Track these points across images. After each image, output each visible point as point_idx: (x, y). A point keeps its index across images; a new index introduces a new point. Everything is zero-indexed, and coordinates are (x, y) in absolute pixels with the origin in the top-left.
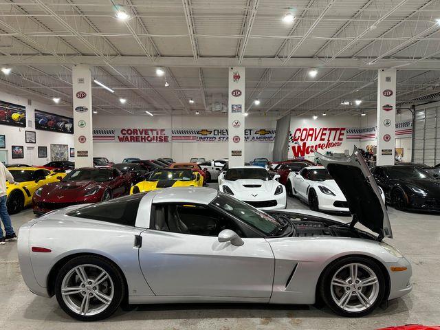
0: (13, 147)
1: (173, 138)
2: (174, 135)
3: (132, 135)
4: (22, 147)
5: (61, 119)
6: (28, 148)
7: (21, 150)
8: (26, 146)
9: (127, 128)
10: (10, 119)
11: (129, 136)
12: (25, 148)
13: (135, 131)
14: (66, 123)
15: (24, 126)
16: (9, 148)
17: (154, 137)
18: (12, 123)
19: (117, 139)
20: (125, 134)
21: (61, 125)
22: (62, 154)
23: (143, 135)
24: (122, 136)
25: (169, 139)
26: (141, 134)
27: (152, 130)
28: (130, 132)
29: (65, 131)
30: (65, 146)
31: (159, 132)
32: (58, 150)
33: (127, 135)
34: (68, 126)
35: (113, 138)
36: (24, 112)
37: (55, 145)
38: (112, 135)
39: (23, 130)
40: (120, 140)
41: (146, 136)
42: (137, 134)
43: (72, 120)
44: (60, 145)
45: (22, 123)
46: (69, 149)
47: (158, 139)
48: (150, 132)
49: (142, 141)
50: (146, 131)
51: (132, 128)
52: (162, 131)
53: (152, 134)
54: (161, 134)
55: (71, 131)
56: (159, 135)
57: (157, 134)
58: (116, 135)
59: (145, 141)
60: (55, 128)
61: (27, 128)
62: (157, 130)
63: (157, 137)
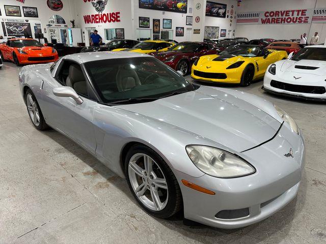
0: (177, 28)
1: (314, 19)
2: (316, 15)
3: (274, 17)
4: (183, 28)
5: (216, 5)
6: (188, 29)
7: (182, 30)
8: (186, 27)
9: (270, 11)
10: (176, 7)
11: (271, 18)
12: (185, 29)
13: (277, 13)
14: (220, 8)
15: (186, 12)
16: (174, 28)
17: (293, 18)
18: (177, 10)
19: (260, 21)
20: (268, 16)
21: (215, 10)
22: (214, 34)
23: (284, 16)
24: (264, 18)
25: (309, 20)
26: (282, 15)
27: (293, 11)
28: (272, 14)
29: (218, 15)
30: (216, 27)
31: (300, 13)
32: (210, 31)
34: (221, 11)
35: (256, 21)
36: (186, 1)
37: (208, 27)
38: (257, 18)
39: (185, 15)
40: (262, 23)
41: (287, 17)
42: (278, 16)
43: (225, 6)
44: (213, 27)
45: (184, 10)
46: (220, 30)
47: (298, 20)
48: (291, 13)
49: (281, 22)
50: (287, 12)
51: (275, 11)
52: (303, 12)
53: (293, 15)
54: (302, 15)
55: (224, 16)
56: (300, 16)
57: (298, 15)
58: (260, 18)
59: (284, 22)
60: (209, 13)
61: (188, 14)
62: (298, 11)
63: (297, 18)
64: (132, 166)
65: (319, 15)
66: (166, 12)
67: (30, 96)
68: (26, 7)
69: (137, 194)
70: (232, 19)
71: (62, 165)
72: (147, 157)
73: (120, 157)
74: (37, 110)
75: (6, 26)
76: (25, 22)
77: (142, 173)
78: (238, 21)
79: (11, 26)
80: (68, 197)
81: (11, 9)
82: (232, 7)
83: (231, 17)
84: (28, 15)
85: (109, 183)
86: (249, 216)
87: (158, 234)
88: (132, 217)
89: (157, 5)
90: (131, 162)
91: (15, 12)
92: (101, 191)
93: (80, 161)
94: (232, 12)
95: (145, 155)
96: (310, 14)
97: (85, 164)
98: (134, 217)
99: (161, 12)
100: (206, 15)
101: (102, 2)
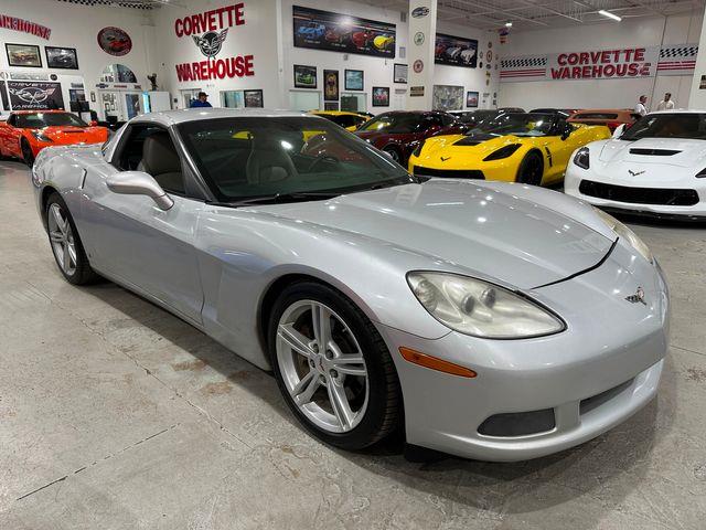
0: (375, 89)
1: (661, 67)
2: (666, 59)
3: (578, 65)
4: (388, 89)
5: (454, 42)
6: (397, 91)
7: (385, 93)
8: (393, 87)
9: (568, 51)
10: (371, 45)
11: (571, 67)
12: (392, 92)
13: (584, 56)
14: (464, 48)
15: (392, 56)
16: (368, 90)
17: (618, 66)
18: (374, 52)
19: (549, 73)
20: (565, 63)
21: (453, 52)
22: (452, 101)
23: (599, 63)
24: (557, 68)
25: (652, 70)
26: (595, 60)
27: (617, 53)
28: (573, 59)
29: (460, 62)
30: (458, 88)
31: (632, 55)
32: (445, 95)
33: (568, 65)
34: (467, 54)
35: (541, 73)
36: (394, 33)
37: (440, 87)
38: (542, 67)
39: (391, 62)
40: (554, 77)
41: (604, 65)
42: (587, 62)
43: (474, 44)
44: (450, 88)
45: (388, 52)
46: (466, 93)
47: (628, 70)
48: (612, 57)
49: (594, 75)
50: (605, 55)
51: (578, 51)
52: (639, 53)
53: (616, 59)
54: (636, 59)
55: (473, 63)
56: (632, 61)
57: (628, 59)
58: (548, 67)
59: (600, 75)
60: (443, 58)
61: (398, 60)
62: (628, 52)
63: (625, 66)
64: (285, 335)
65: (671, 59)
66: (351, 56)
67: (56, 210)
68: (52, 49)
69: (297, 399)
70: (489, 71)
71: (125, 351)
72: (318, 308)
74: (72, 238)
75: (8, 90)
76: (51, 81)
77: (308, 348)
78: (503, 75)
79: (19, 88)
80: (139, 414)
81: (19, 53)
82: (490, 45)
83: (489, 67)
84: (56, 63)
85: (232, 385)
86: (555, 429)
87: (348, 483)
88: (285, 450)
89: (332, 40)
91: (28, 58)
92: (213, 400)
93: (165, 342)
94: (489, 56)
96: (651, 57)
97: (178, 349)
98: (291, 451)
99: (340, 56)
100: (436, 62)
101: (215, 35)
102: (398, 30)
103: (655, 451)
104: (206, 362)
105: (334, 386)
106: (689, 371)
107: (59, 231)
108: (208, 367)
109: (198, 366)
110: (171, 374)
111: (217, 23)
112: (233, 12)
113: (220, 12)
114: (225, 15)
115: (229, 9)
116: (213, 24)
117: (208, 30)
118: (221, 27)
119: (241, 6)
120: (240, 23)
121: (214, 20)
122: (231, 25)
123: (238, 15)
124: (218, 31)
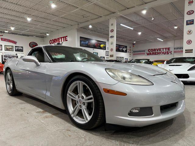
0: (101, 57)
1: (175, 52)
2: (176, 50)
3: (153, 52)
4: (104, 57)
5: (121, 46)
6: (107, 58)
9: (151, 48)
10: (100, 47)
13: (155, 50)
14: (123, 48)
15: (105, 49)
17: (164, 52)
18: (101, 48)
20: (150, 51)
21: (121, 49)
23: (159, 51)
24: (148, 52)
25: (173, 53)
26: (157, 51)
27: (163, 49)
28: (152, 50)
29: (123, 51)
30: (122, 57)
31: (167, 49)
32: (119, 59)
33: (151, 52)
34: (124, 49)
35: (144, 54)
36: (106, 44)
37: (118, 57)
38: (144, 52)
39: (105, 51)
40: (147, 55)
41: (160, 52)
42: (156, 51)
43: (126, 47)
44: (120, 57)
45: (104, 48)
46: (124, 59)
47: (166, 53)
48: (162, 50)
49: (158, 54)
50: (160, 49)
51: (153, 48)
52: (169, 49)
53: (163, 50)
54: (168, 50)
55: (126, 51)
56: (167, 51)
57: (166, 50)
58: (146, 52)
59: (159, 54)
60: (118, 50)
61: (107, 50)
62: (166, 48)
63: (165, 52)
65: (177, 50)
66: (95, 49)
68: (17, 47)
70: (130, 53)
71: (22, 109)
73: (62, 91)
75: (3, 57)
76: (15, 55)
78: (134, 54)
79: (7, 57)
81: (8, 47)
82: (130, 47)
83: (130, 52)
84: (17, 50)
85: (53, 116)
86: (153, 115)
89: (90, 45)
90: (68, 92)
91: (10, 49)
92: (47, 119)
93: (35, 107)
94: (130, 50)
95: (78, 82)
96: (172, 50)
97: (38, 108)
99: (92, 49)
100: (116, 51)
101: (60, 43)
102: (106, 43)
103: (186, 130)
104: (46, 111)
105: (84, 108)
106: (194, 112)
107: (9, 80)
108: (46, 112)
109: (43, 112)
110: (35, 114)
111: (60, 41)
112: (65, 38)
113: (61, 38)
114: (63, 39)
115: (64, 37)
116: (59, 41)
117: (58, 42)
118: (61, 41)
119: (67, 36)
120: (66, 40)
121: (60, 40)
122: (64, 41)
123: (66, 39)
124: (61, 43)
